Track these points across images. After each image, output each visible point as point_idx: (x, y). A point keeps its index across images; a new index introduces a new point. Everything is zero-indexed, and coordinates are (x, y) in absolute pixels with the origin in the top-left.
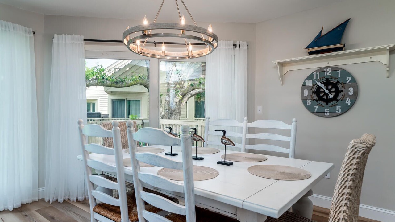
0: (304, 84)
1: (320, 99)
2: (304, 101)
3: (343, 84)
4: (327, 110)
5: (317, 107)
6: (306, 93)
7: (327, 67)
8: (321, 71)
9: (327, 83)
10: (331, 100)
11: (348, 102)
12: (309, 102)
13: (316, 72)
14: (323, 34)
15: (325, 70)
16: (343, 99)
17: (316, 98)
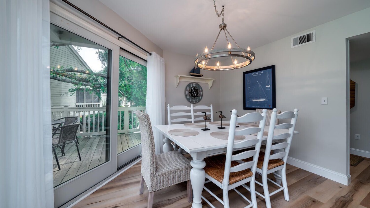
0: (186, 88)
1: (192, 96)
2: (186, 96)
3: (199, 90)
4: (194, 100)
5: (191, 99)
6: (187, 93)
7: (194, 82)
8: (192, 83)
9: (194, 89)
10: (196, 96)
11: (200, 98)
12: (188, 97)
13: (191, 83)
14: (195, 68)
15: (194, 83)
16: (199, 96)
17: (190, 95)
